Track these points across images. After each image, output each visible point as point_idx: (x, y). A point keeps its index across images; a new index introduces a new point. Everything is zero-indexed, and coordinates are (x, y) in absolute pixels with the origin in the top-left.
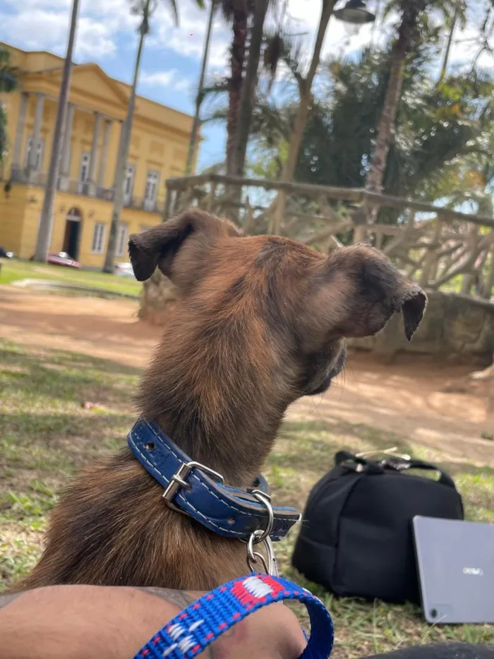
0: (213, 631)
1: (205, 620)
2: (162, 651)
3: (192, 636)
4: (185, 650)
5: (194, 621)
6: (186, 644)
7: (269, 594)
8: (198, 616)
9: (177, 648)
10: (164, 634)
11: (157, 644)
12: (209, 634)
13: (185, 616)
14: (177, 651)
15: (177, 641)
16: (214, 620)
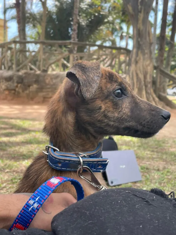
0: (43, 199)
1: (40, 196)
2: (28, 210)
3: (37, 202)
4: (36, 208)
5: (37, 197)
6: (36, 205)
7: (59, 182)
8: (37, 196)
9: (33, 207)
10: (28, 204)
11: (26, 208)
12: (43, 200)
13: (33, 197)
14: (33, 208)
15: (32, 205)
16: (43, 195)
